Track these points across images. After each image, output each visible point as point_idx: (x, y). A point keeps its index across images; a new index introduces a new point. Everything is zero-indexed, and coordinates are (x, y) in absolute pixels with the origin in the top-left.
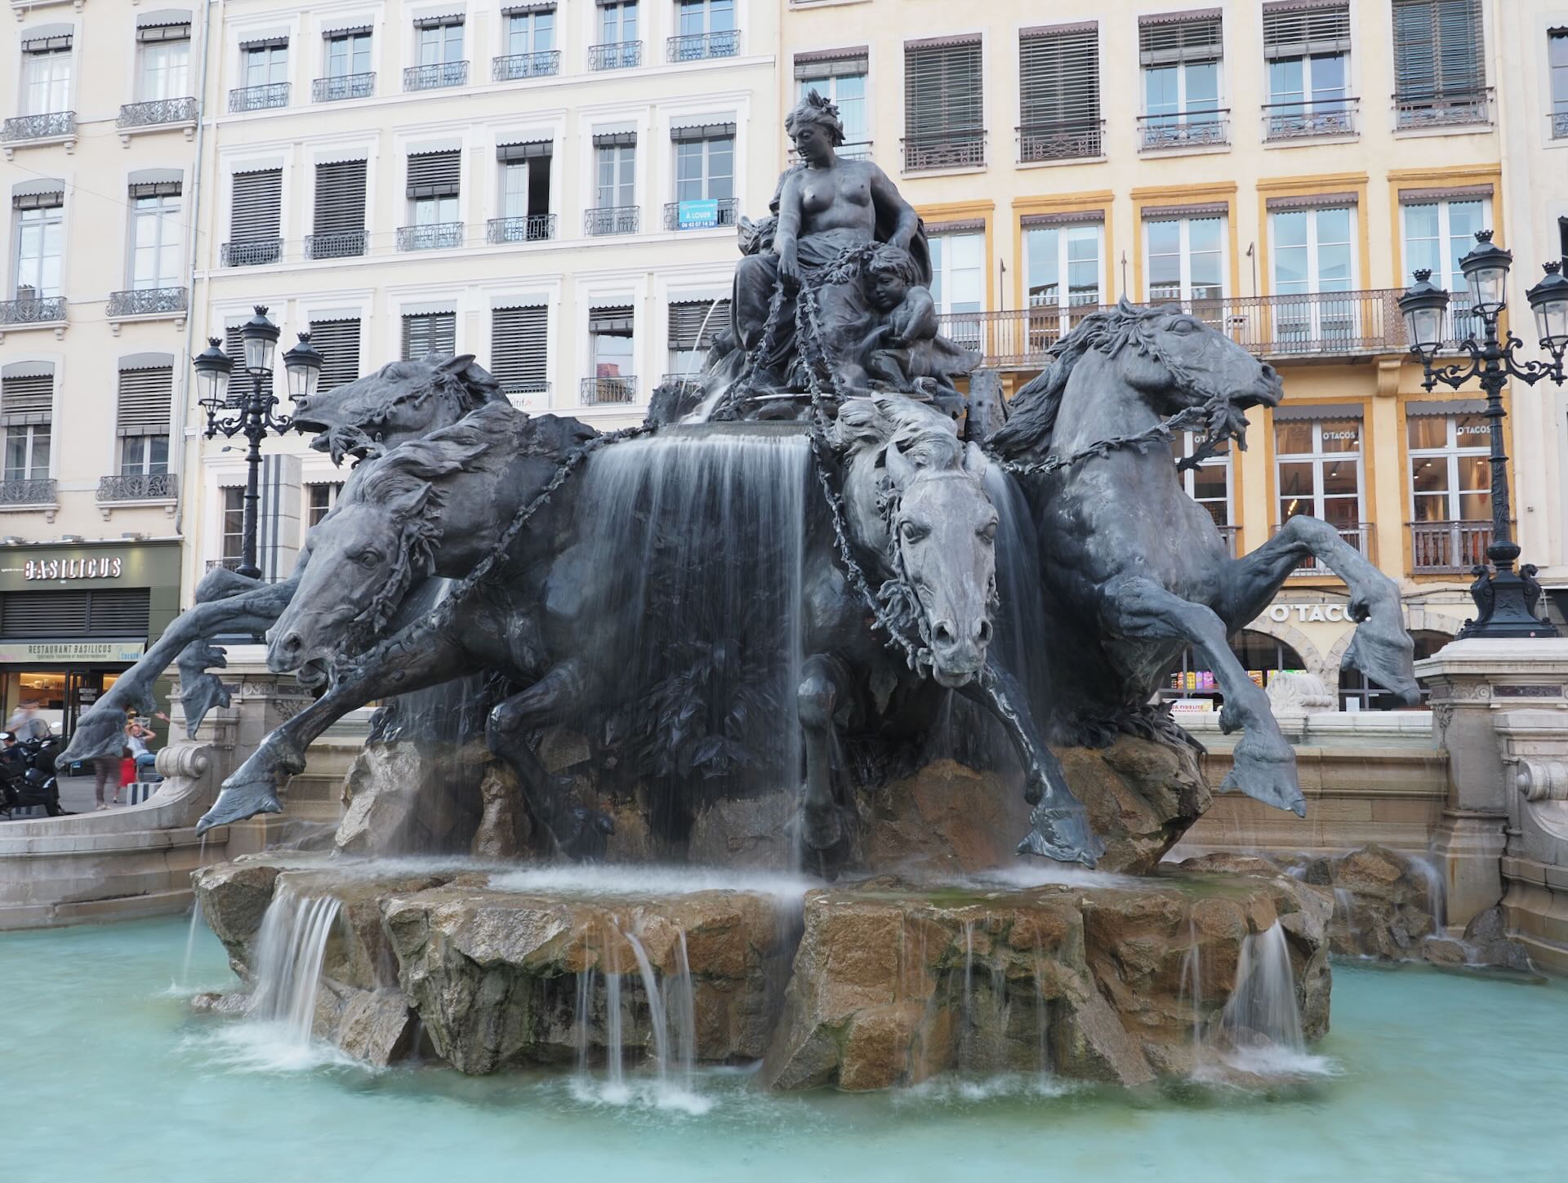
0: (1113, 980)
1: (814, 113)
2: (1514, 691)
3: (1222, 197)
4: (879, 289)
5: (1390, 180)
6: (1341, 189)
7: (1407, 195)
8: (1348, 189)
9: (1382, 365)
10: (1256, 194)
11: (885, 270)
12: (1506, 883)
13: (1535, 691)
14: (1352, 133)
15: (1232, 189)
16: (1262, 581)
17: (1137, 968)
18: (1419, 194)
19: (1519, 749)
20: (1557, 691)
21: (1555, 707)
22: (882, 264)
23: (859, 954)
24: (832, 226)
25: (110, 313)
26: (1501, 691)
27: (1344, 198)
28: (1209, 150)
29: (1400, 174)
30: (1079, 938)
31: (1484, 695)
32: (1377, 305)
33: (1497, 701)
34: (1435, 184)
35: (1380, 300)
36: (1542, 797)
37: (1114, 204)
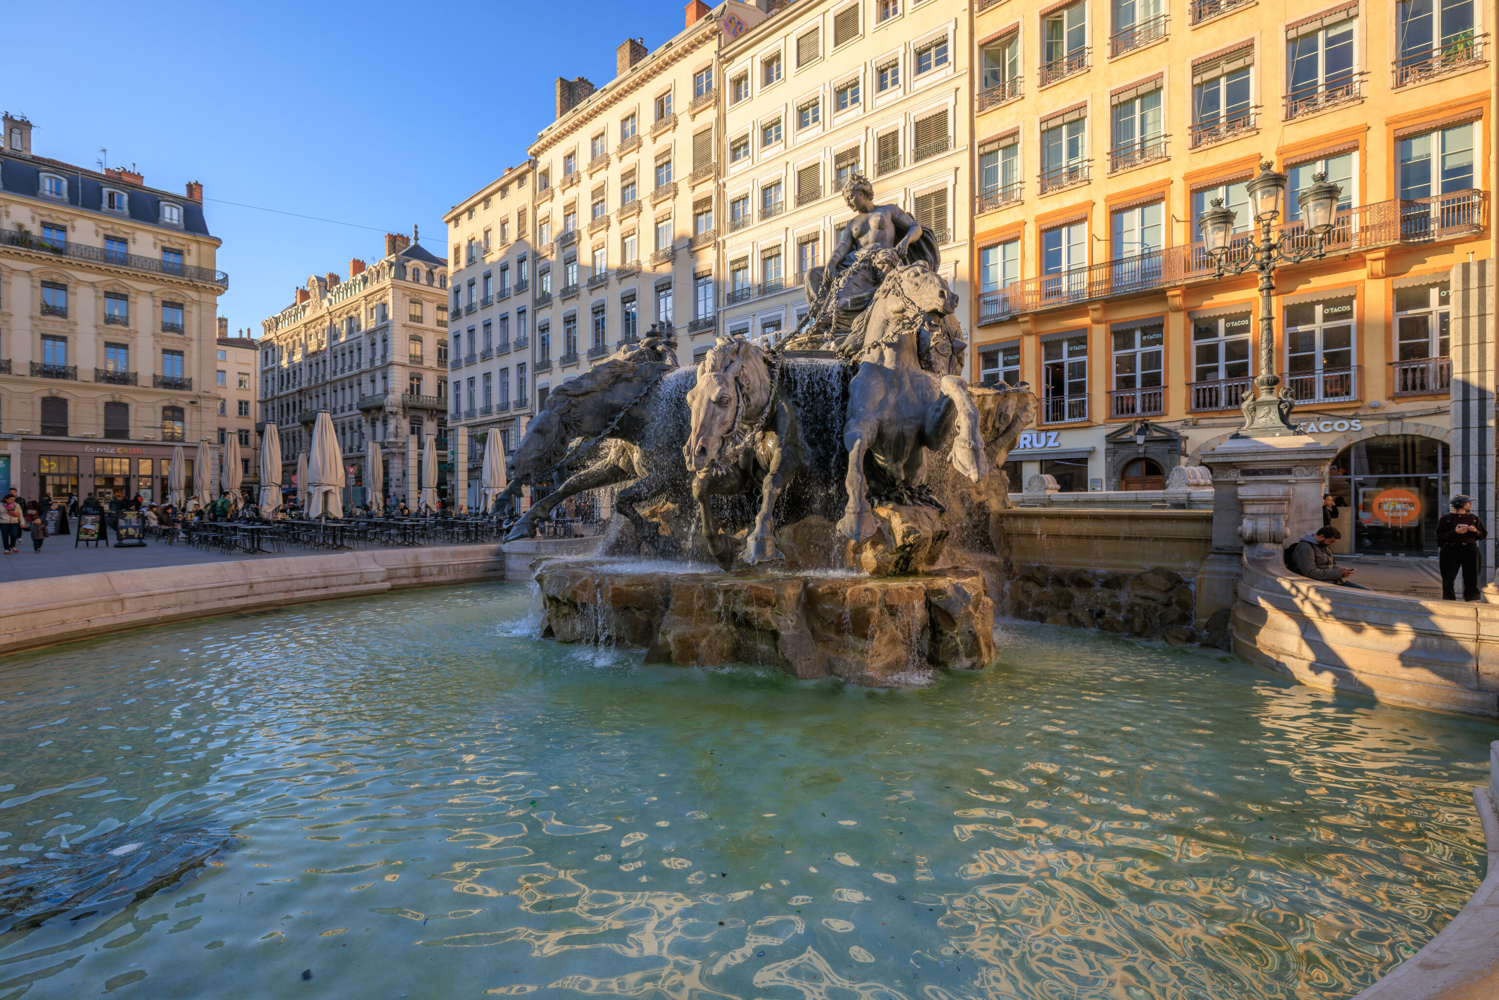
2: (1255, 473)
3: (1249, 166)
5: (1388, 125)
6: (1344, 140)
7: (1400, 133)
8: (1352, 138)
9: (1369, 257)
12: (1236, 594)
13: (1271, 472)
14: (1357, 98)
15: (1258, 158)
18: (1413, 130)
20: (1289, 472)
21: (1286, 482)
25: (689, 331)
26: (1245, 473)
27: (1347, 147)
28: (1244, 136)
29: (1395, 119)
31: (1234, 475)
33: (1241, 479)
34: (1428, 118)
35: (1368, 212)
36: (1253, 541)
37: (1172, 186)
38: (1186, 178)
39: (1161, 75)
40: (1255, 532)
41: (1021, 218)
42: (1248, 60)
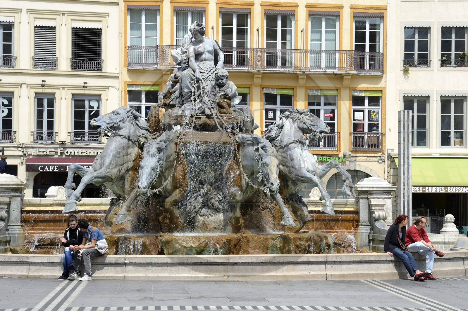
3: (293, 8)
5: (351, 8)
6: (334, 10)
7: (356, 14)
8: (337, 10)
9: (345, 77)
10: (305, 9)
12: (370, 240)
15: (297, 6)
18: (361, 14)
19: (374, 208)
24: (204, 60)
26: (370, 194)
27: (335, 13)
29: (354, 7)
32: (344, 56)
33: (370, 197)
34: (366, 10)
35: (345, 54)
36: (378, 220)
37: (254, 7)
38: (263, 4)
40: (379, 217)
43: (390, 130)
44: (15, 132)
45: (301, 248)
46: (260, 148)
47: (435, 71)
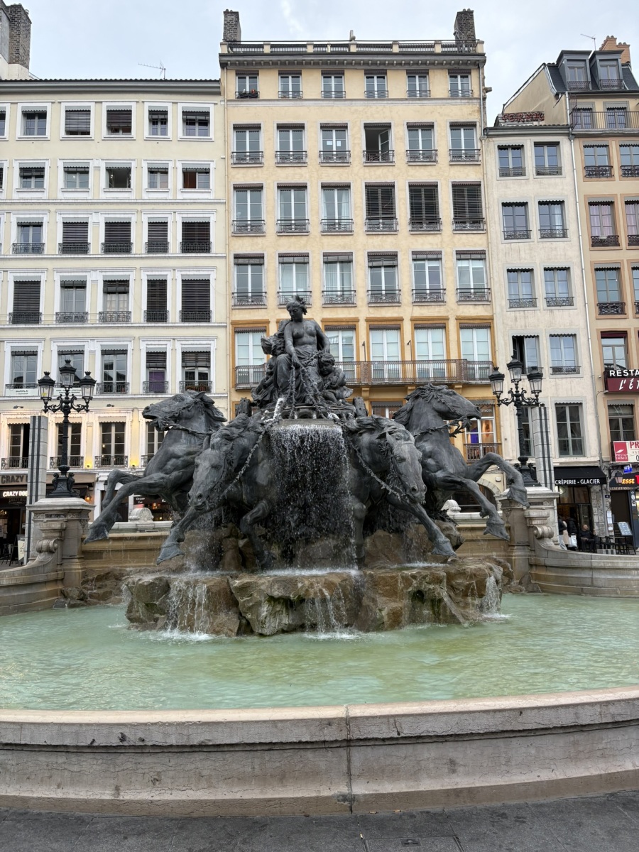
0: (452, 594)
1: (298, 303)
3: (398, 323)
4: (324, 367)
5: (457, 319)
6: (440, 322)
7: (462, 325)
8: (443, 322)
9: (456, 387)
10: (410, 322)
11: (327, 361)
12: (531, 565)
13: (536, 504)
14: (443, 302)
15: (402, 319)
16: (479, 472)
17: (458, 589)
18: (466, 325)
19: (534, 522)
20: (542, 504)
21: (542, 509)
22: (325, 359)
23: (388, 588)
24: (304, 344)
27: (441, 325)
28: (394, 305)
29: (460, 317)
30: (445, 580)
32: (453, 365)
34: (472, 322)
35: (453, 363)
36: (542, 537)
37: (359, 323)
38: (367, 320)
39: (351, 254)
40: (543, 533)
41: (266, 318)
42: (395, 263)
43: (506, 439)
44: (127, 457)
45: (459, 590)
46: (388, 435)
47: (548, 379)
